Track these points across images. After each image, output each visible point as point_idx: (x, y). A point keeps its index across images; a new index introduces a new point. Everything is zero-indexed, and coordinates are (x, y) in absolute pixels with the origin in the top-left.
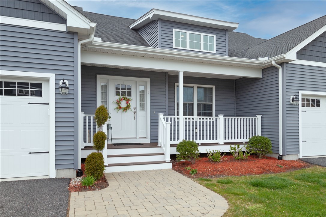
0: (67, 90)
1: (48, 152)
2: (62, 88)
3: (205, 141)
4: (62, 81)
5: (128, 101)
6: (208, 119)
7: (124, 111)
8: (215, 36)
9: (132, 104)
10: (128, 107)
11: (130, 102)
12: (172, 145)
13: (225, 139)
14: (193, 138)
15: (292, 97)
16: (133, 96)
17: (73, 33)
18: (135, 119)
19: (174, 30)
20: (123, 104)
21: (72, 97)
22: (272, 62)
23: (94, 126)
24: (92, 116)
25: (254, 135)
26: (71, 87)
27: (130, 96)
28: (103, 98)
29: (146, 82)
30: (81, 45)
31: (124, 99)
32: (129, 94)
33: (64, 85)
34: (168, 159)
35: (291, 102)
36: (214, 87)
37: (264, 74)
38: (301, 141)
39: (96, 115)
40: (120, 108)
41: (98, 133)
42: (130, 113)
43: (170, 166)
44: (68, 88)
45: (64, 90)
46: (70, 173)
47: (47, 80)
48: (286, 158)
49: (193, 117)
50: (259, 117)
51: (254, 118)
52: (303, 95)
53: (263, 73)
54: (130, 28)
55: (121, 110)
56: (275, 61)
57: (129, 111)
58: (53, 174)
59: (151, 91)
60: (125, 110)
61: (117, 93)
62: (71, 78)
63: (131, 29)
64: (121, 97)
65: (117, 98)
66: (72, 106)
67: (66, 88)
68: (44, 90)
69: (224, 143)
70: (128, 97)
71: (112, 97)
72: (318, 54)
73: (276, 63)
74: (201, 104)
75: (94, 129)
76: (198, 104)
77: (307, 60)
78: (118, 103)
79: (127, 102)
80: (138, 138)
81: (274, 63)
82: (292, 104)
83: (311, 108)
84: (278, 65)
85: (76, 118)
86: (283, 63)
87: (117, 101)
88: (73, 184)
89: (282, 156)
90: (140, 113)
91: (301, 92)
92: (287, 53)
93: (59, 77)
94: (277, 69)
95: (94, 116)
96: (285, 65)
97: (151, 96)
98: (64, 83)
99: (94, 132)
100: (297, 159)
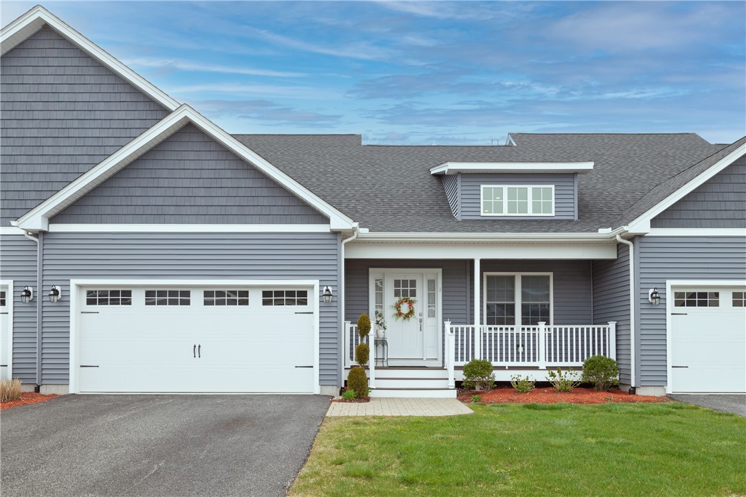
0: (331, 297)
1: (312, 367)
2: (325, 295)
3: (515, 364)
4: (325, 288)
5: (411, 303)
6: (531, 329)
7: (405, 319)
8: (553, 187)
9: (417, 308)
10: (411, 312)
11: (414, 305)
12: (456, 368)
13: (550, 360)
14: (490, 358)
15: (651, 291)
16: (418, 297)
17: (336, 233)
18: (421, 330)
19: (482, 186)
20: (405, 308)
21: (335, 304)
22: (615, 236)
23: (357, 336)
24: (355, 326)
25: (596, 354)
26: (335, 294)
27: (415, 296)
28: (378, 300)
29: (437, 274)
30: (346, 244)
31: (406, 301)
32: (413, 294)
33: (327, 293)
34: (452, 384)
35: (650, 299)
36: (551, 274)
37: (620, 251)
38: (669, 364)
39: (359, 325)
40: (400, 314)
41: (361, 345)
42: (413, 321)
43: (454, 393)
44: (331, 295)
45: (327, 298)
46: (333, 391)
47: (312, 287)
48: (639, 392)
49: (512, 326)
50: (612, 326)
51: (602, 327)
52: (673, 287)
53: (618, 251)
54: (432, 173)
55: (402, 318)
56: (620, 234)
57: (412, 319)
58: (316, 390)
59: (443, 287)
60: (407, 316)
61: (397, 294)
62: (334, 283)
63: (433, 175)
64: (402, 298)
65: (397, 299)
66: (334, 315)
67: (330, 295)
68: (309, 298)
69: (547, 367)
70: (412, 298)
71: (390, 299)
72: (708, 215)
73: (622, 238)
74: (528, 305)
75: (357, 340)
76: (522, 304)
77: (683, 227)
78: (398, 307)
79: (410, 306)
80: (425, 359)
81: (618, 238)
82: (652, 303)
83: (697, 309)
84: (628, 240)
85: (338, 328)
86: (634, 238)
87: (396, 304)
88: (335, 399)
89: (634, 388)
90: (428, 322)
91: (669, 283)
92: (630, 225)
93: (323, 283)
94: (628, 246)
95: (356, 326)
96: (637, 241)
97: (443, 296)
98: (327, 290)
99: (357, 344)
100: (664, 395)
